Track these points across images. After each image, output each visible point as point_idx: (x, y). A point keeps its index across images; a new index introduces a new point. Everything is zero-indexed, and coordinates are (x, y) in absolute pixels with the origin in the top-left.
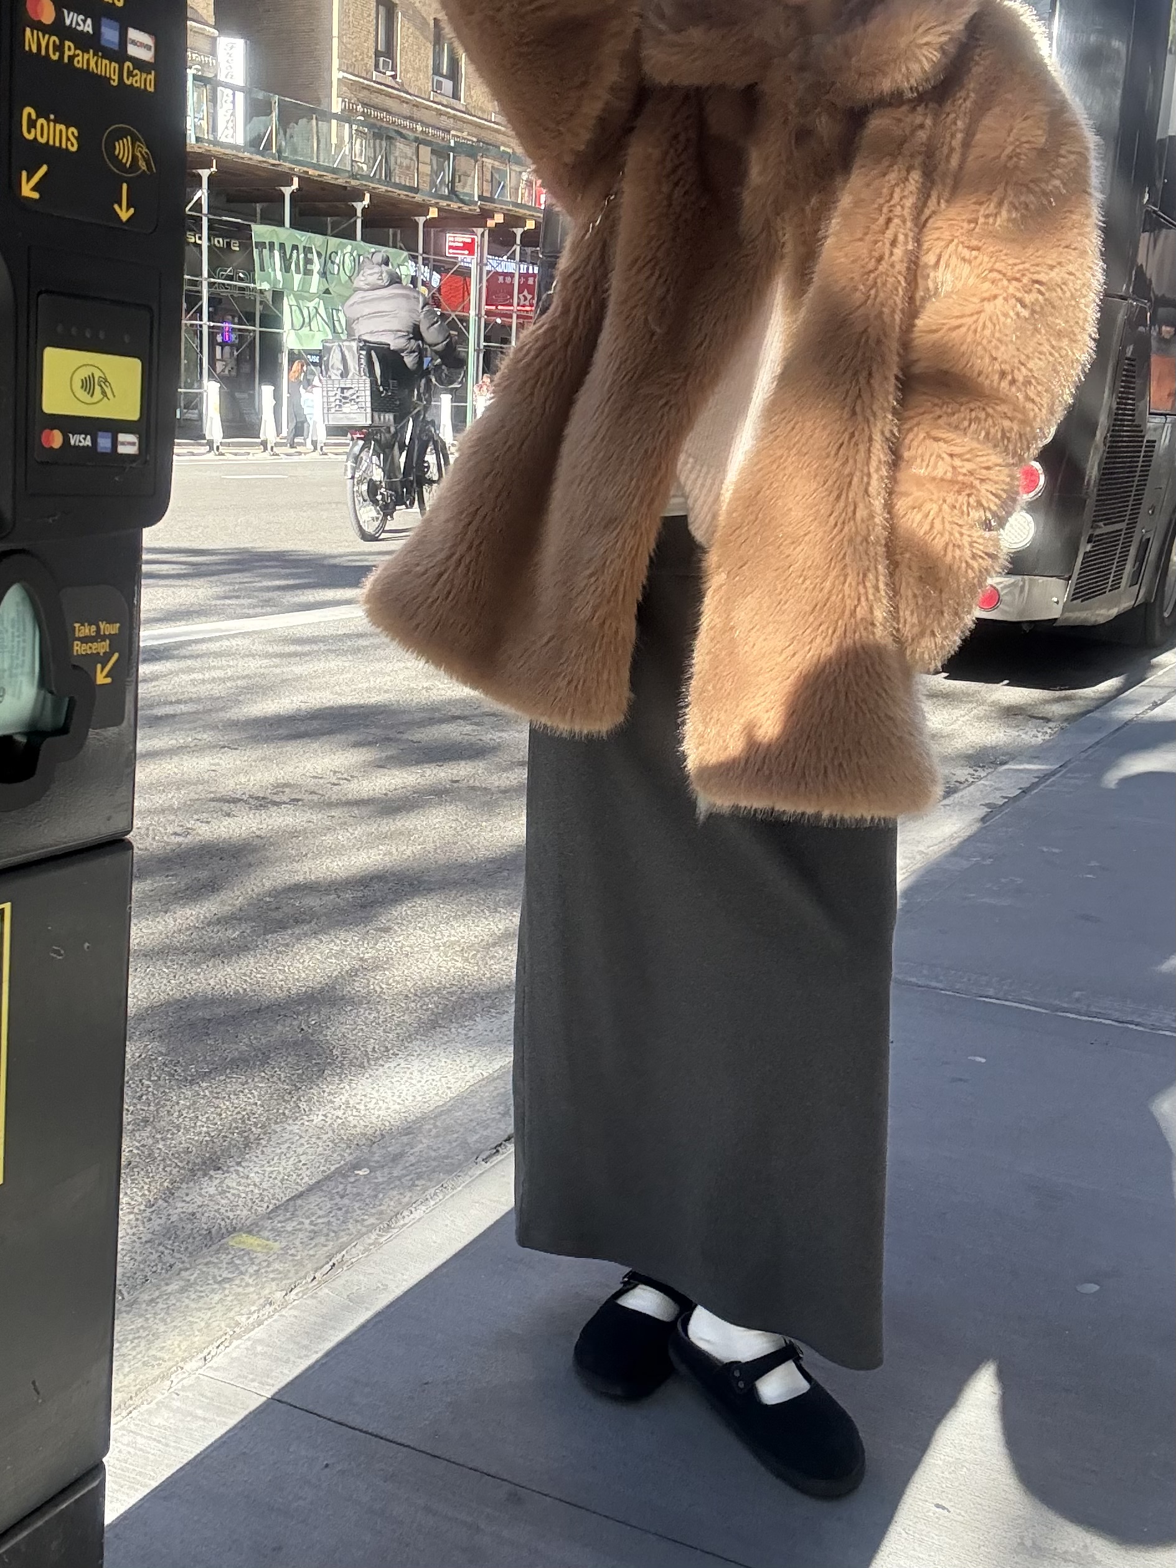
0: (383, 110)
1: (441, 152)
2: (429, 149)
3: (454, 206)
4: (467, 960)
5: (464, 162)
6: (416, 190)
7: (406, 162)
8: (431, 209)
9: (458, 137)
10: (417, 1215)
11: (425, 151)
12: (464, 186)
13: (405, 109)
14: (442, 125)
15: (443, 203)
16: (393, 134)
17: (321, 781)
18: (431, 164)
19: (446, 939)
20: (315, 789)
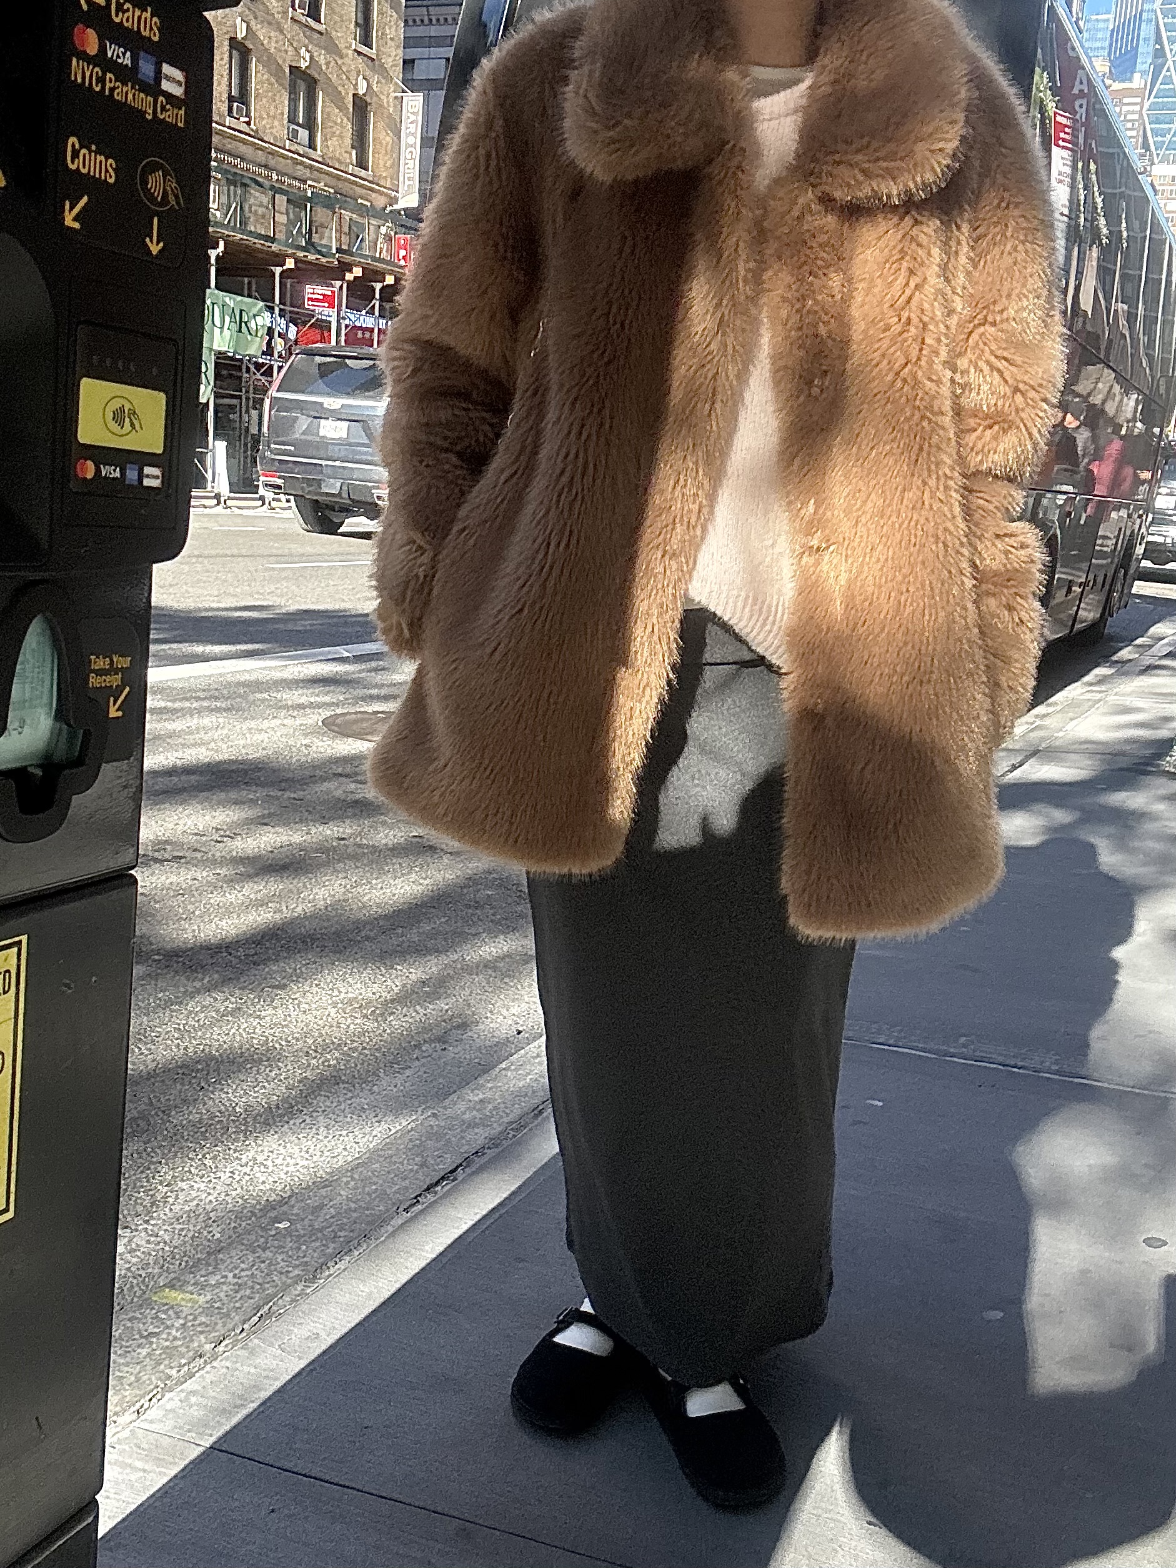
0: (236, 156)
1: (298, 202)
2: (285, 198)
3: (312, 257)
4: (365, 1016)
5: (321, 214)
6: (273, 240)
7: (261, 211)
8: (288, 260)
9: (314, 187)
10: (341, 1265)
11: (281, 200)
12: (322, 238)
13: (261, 157)
14: (298, 174)
15: (301, 254)
16: (248, 182)
17: (204, 838)
18: (287, 214)
19: (343, 995)
20: (196, 846)
